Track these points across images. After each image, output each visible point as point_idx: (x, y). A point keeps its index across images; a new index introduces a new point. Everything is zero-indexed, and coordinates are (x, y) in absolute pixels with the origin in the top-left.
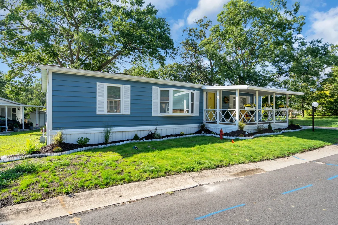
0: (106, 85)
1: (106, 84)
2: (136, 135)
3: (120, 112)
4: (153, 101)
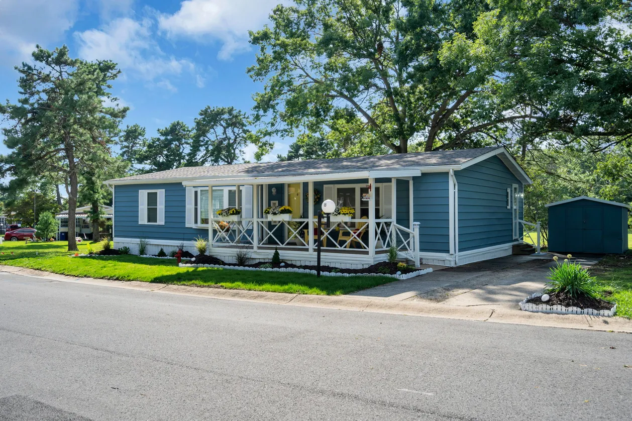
0: (146, 192)
1: (146, 190)
2: (162, 250)
3: (156, 221)
4: (187, 206)
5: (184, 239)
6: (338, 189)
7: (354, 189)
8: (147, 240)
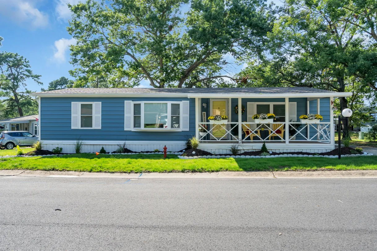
0: (79, 104)
1: (79, 102)
2: (103, 148)
3: (91, 127)
4: (126, 115)
5: (126, 140)
6: (257, 105)
7: (269, 105)
8: (83, 141)
